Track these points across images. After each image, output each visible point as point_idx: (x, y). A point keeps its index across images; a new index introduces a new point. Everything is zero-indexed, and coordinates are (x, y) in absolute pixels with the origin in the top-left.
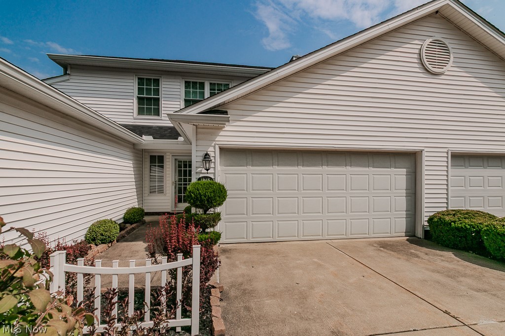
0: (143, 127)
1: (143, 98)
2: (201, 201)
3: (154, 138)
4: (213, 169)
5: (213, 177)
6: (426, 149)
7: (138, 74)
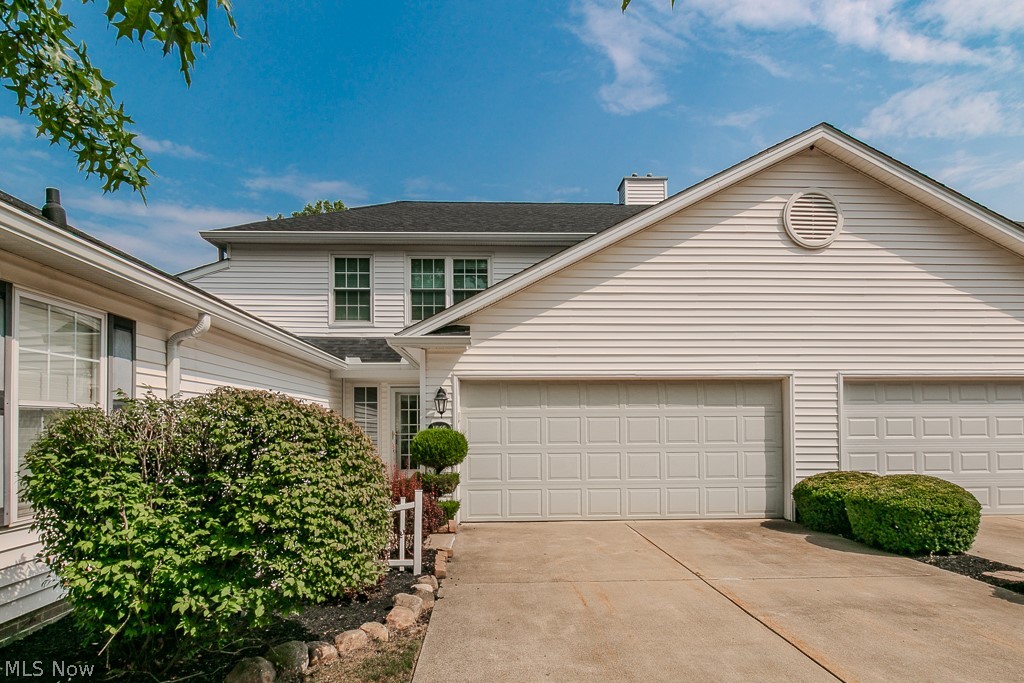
0: (344, 341)
1: (343, 292)
2: (432, 456)
3: (363, 361)
4: (450, 412)
5: (450, 424)
6: (796, 374)
7: (335, 252)
